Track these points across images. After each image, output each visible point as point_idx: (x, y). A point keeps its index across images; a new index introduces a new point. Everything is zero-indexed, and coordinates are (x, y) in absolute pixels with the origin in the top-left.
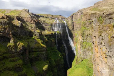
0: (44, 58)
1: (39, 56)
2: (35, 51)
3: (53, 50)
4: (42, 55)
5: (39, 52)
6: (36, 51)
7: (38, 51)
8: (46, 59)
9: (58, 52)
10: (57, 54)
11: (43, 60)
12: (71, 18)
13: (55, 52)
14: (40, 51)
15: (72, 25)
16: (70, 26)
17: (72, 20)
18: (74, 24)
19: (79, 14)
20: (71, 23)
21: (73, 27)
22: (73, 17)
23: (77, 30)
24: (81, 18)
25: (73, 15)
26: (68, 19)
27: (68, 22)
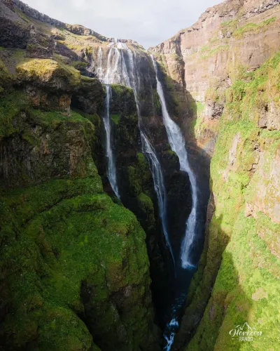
12: (172, 45)
15: (178, 69)
16: (172, 74)
17: (178, 52)
18: (186, 68)
19: (205, 28)
20: (174, 62)
21: (181, 79)
22: (182, 42)
23: (197, 91)
24: (220, 32)
25: (182, 36)
26: (162, 47)
27: (161, 60)
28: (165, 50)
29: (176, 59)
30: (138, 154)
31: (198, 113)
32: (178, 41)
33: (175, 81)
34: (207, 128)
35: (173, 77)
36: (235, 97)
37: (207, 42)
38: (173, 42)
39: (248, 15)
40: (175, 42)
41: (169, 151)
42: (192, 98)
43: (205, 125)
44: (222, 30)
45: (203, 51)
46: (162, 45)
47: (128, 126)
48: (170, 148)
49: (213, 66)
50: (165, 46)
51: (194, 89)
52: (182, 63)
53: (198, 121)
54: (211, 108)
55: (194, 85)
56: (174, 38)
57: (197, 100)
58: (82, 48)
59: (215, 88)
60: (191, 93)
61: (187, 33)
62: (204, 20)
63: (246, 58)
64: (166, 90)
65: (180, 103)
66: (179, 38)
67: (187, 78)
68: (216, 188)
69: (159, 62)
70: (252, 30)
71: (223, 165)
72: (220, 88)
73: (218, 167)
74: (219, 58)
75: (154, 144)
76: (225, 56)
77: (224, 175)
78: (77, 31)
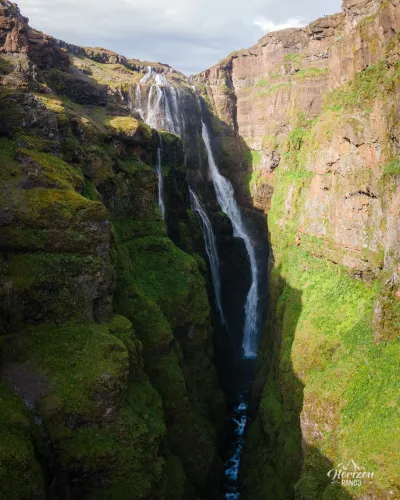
0: (96, 302)
1: (53, 289)
2: (24, 250)
3: (145, 241)
4: (81, 279)
5: (57, 258)
6: (33, 250)
7: (49, 248)
8: (109, 307)
9: (175, 250)
10: (170, 262)
11: (88, 312)
12: (221, 73)
13: (161, 249)
14: (60, 250)
15: (228, 106)
16: (220, 114)
17: (229, 82)
18: (238, 104)
19: (265, 55)
20: (223, 97)
21: (231, 119)
22: (233, 69)
23: (253, 136)
24: (283, 67)
25: (234, 61)
26: (207, 76)
27: (206, 93)
28: (212, 79)
29: (226, 93)
30: (188, 211)
31: (253, 165)
32: (228, 68)
33: (224, 123)
34: (265, 182)
35: (220, 117)
36: (292, 146)
37: (267, 74)
38: (221, 68)
39: (313, 58)
40: (225, 69)
41: (219, 213)
42: (246, 146)
43: (263, 179)
44: (285, 65)
45: (261, 85)
46: (208, 72)
47: (178, 179)
48: (220, 209)
49: (272, 107)
50: (212, 74)
51: (250, 134)
52: (233, 98)
53: (254, 176)
54: (269, 158)
55: (249, 127)
56: (223, 63)
57: (253, 147)
58: (116, 85)
59: (273, 135)
60: (245, 139)
61: (241, 58)
62: (265, 46)
63: (306, 105)
64: (213, 134)
65: (230, 153)
66: (231, 63)
67: (240, 118)
68: (274, 238)
69: (204, 96)
70: (313, 76)
71: (279, 215)
72: (280, 135)
73: (275, 218)
74: (279, 98)
75: (203, 202)
76: (286, 96)
77: (281, 223)
78: (101, 58)
